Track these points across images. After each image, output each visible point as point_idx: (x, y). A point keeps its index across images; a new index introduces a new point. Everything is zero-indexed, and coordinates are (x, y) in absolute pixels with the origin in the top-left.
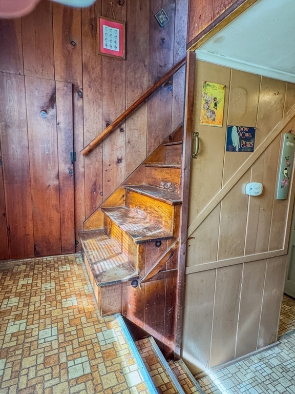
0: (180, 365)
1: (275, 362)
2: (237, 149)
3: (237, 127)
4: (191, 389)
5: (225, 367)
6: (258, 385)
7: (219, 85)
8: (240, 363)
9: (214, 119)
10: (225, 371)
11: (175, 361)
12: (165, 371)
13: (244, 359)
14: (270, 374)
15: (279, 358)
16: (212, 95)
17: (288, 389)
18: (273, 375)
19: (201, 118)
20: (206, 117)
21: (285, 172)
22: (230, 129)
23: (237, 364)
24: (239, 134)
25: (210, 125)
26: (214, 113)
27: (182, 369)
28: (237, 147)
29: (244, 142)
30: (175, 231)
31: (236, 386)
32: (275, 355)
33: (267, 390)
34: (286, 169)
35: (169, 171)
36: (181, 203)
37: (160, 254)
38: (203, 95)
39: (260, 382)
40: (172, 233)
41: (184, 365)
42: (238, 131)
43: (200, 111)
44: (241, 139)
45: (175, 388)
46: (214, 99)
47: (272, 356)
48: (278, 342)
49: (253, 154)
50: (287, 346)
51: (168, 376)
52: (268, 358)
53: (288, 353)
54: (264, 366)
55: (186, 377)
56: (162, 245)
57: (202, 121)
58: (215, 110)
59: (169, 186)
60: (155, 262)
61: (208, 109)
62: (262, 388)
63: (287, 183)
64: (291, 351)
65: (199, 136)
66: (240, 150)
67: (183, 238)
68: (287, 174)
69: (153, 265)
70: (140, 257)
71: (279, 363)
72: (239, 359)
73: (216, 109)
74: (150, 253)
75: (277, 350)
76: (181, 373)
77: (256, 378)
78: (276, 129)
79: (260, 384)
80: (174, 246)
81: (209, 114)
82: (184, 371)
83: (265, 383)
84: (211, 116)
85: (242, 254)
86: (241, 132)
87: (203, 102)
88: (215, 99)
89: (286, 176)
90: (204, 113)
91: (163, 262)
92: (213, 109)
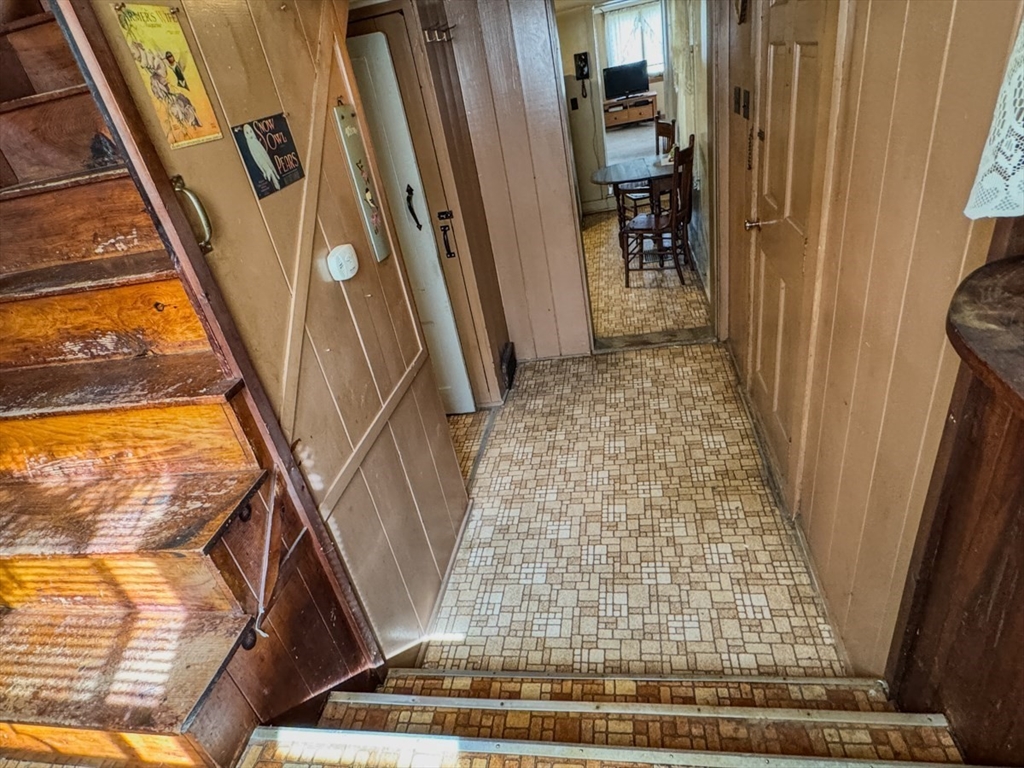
0: (398, 679)
1: (487, 533)
2: (277, 186)
3: (251, 124)
4: (444, 687)
5: (440, 606)
6: (493, 584)
7: (157, 8)
8: (452, 580)
9: (196, 120)
10: (445, 612)
11: (383, 684)
12: (411, 709)
13: (452, 569)
14: (495, 554)
15: (487, 523)
16: (156, 46)
17: (524, 551)
18: (498, 551)
19: (165, 128)
20: (175, 122)
21: (368, 196)
22: (240, 137)
23: (450, 585)
24: (262, 143)
25: (195, 140)
26: (187, 102)
27: (406, 679)
28: (274, 178)
29: (280, 160)
30: (262, 456)
31: (472, 615)
32: (480, 523)
33: (507, 578)
34: (367, 190)
35: (84, 303)
36: (241, 385)
37: (260, 530)
38: (134, 50)
39: (492, 576)
40: (257, 465)
41: (403, 672)
42: (258, 137)
43: (152, 107)
44: (271, 154)
45: (450, 710)
46: (167, 58)
47: (478, 529)
48: (471, 501)
49: (306, 181)
50: (483, 497)
51: (424, 710)
52: (476, 536)
53: (490, 505)
54: (480, 550)
55: (422, 682)
56: (253, 510)
57: (171, 137)
58: (184, 92)
59: (110, 346)
60: (260, 556)
61: (168, 94)
62: (501, 581)
63: (379, 221)
64: (492, 500)
65: (187, 186)
66: (283, 185)
67: (286, 458)
68: (372, 201)
69: (259, 566)
70: (227, 575)
71: (492, 528)
72: (446, 576)
73: (186, 87)
74: (241, 548)
75: (476, 513)
76: (411, 686)
77: (485, 577)
78: (318, 105)
79: (494, 579)
80: (276, 489)
81: (177, 109)
82: (411, 679)
83: (499, 571)
84: (185, 114)
85: (379, 406)
86: (265, 134)
87: (146, 76)
88: (169, 56)
89: (372, 205)
90: (163, 109)
91: (275, 541)
92: (178, 90)
